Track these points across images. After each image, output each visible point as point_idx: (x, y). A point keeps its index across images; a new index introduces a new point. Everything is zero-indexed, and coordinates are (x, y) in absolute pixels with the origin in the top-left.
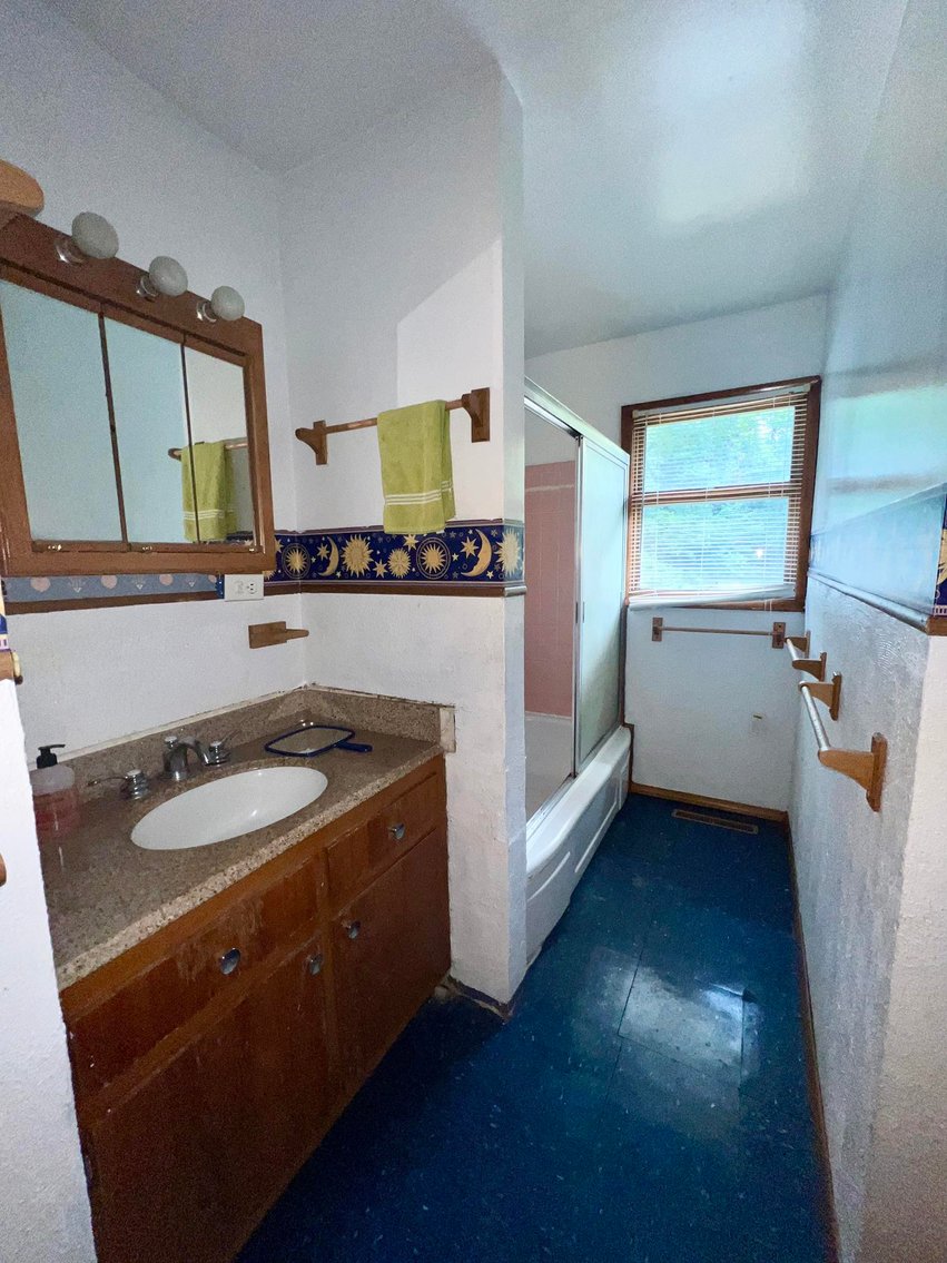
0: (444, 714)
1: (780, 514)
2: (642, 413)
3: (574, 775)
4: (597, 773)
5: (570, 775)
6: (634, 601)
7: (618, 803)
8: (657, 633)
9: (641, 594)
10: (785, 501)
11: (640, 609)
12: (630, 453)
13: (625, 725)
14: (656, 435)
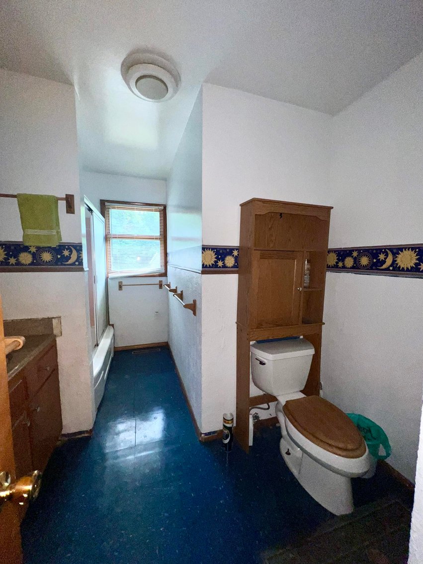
0: (55, 322)
1: (157, 246)
2: (109, 204)
3: (97, 345)
4: (105, 343)
5: (95, 345)
6: (111, 276)
7: (112, 355)
8: (120, 287)
9: (112, 273)
10: (158, 242)
11: (113, 279)
12: (104, 217)
13: (110, 325)
14: (114, 212)
